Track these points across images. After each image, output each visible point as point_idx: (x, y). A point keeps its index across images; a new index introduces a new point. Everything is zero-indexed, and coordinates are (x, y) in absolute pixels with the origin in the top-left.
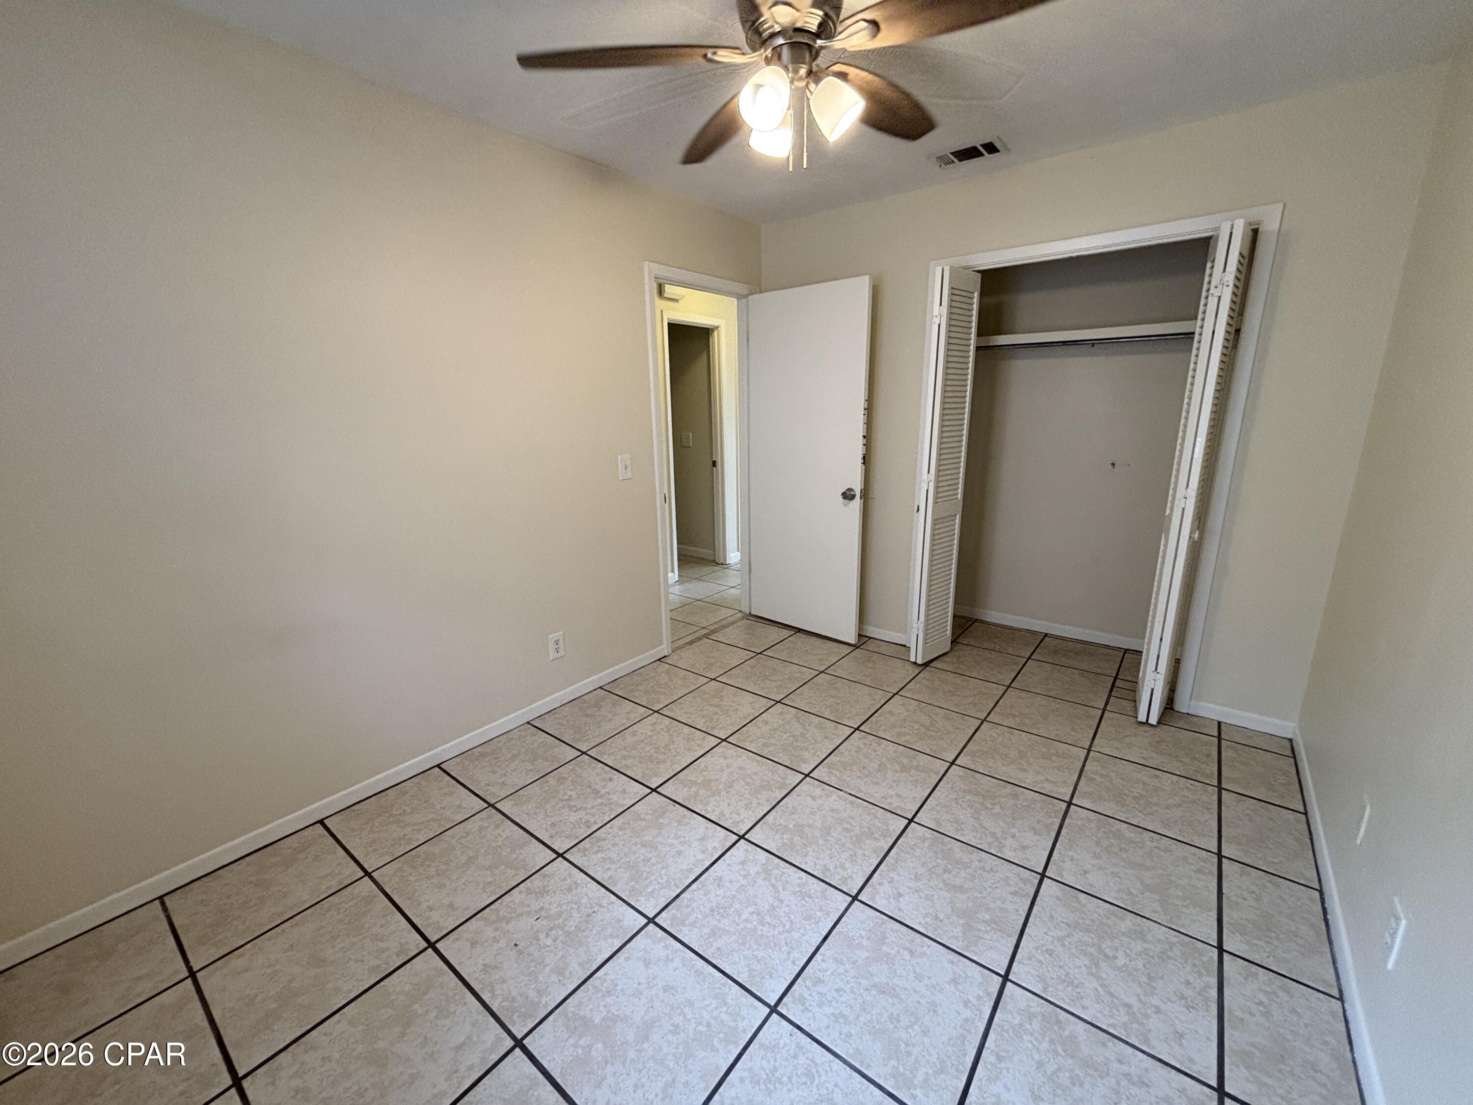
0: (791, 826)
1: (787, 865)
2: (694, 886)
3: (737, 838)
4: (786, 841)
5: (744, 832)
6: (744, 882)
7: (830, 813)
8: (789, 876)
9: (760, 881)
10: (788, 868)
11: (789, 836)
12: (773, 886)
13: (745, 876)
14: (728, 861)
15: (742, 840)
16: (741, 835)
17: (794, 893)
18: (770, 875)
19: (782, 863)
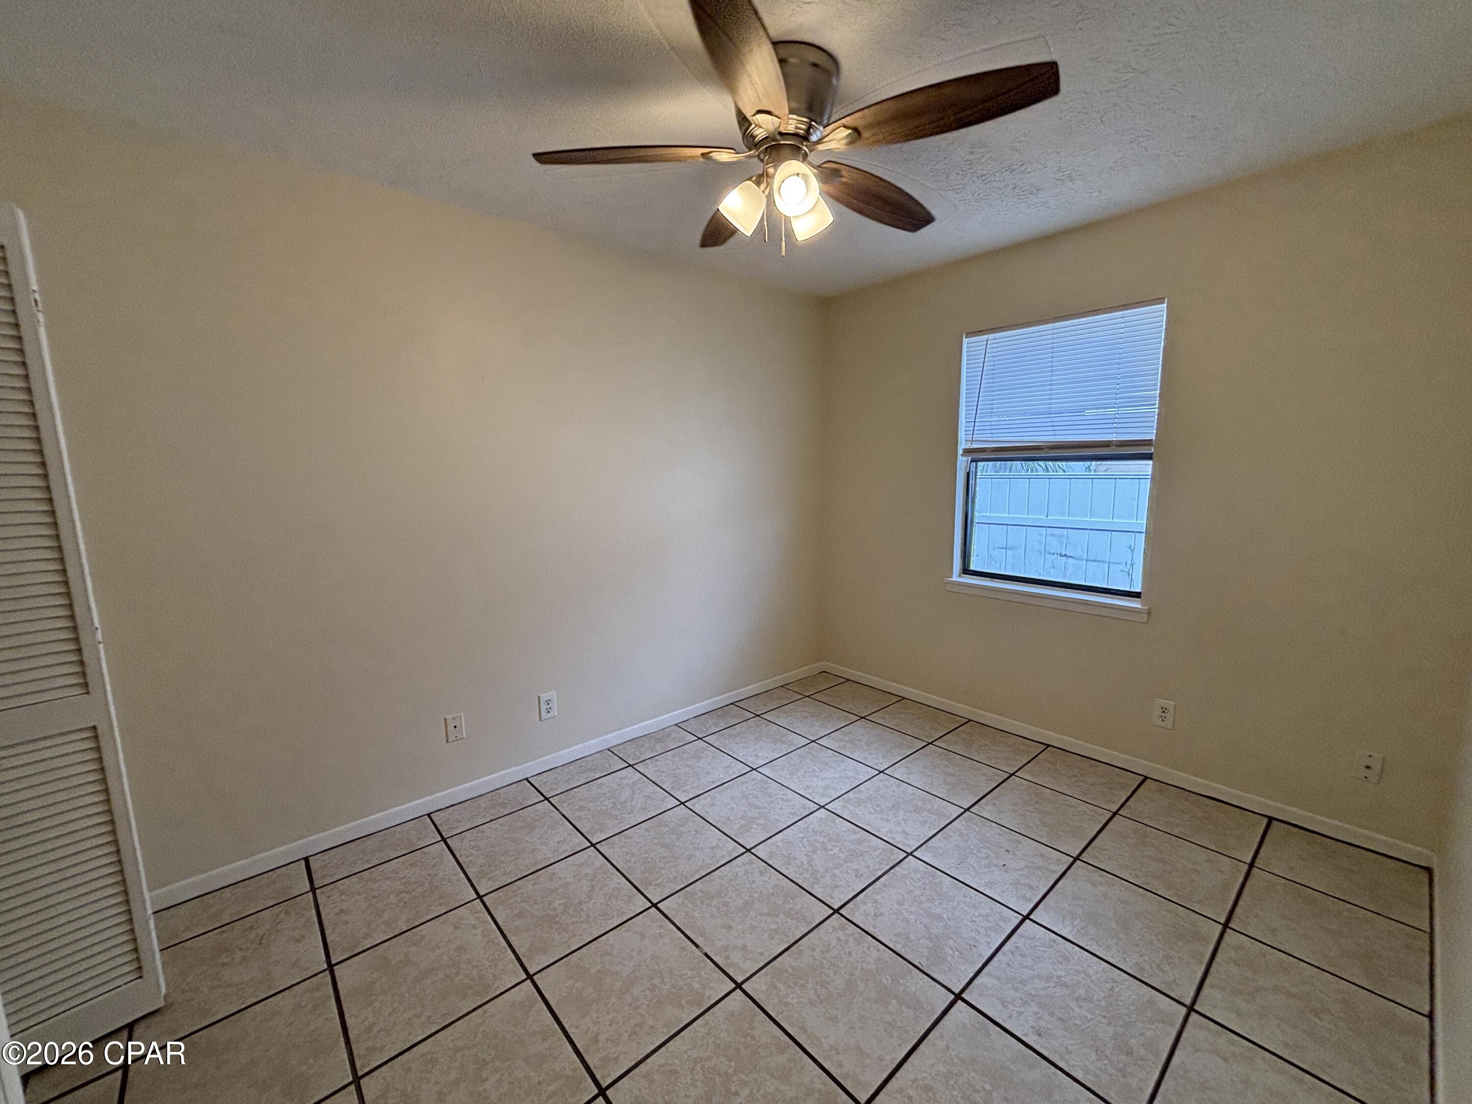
0: (782, 916)
1: (795, 880)
2: (880, 873)
3: (841, 911)
4: (791, 902)
5: (834, 917)
6: (835, 871)
7: (734, 925)
8: (796, 872)
9: (821, 869)
10: (795, 877)
11: (786, 906)
12: (811, 866)
13: (835, 875)
14: (850, 889)
15: (836, 907)
16: (836, 914)
17: (795, 859)
18: (812, 874)
19: (799, 882)
